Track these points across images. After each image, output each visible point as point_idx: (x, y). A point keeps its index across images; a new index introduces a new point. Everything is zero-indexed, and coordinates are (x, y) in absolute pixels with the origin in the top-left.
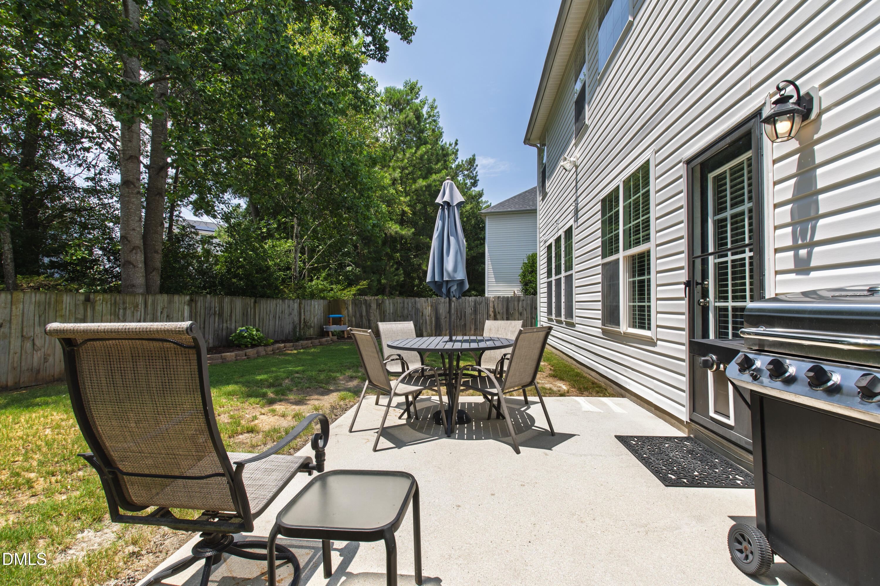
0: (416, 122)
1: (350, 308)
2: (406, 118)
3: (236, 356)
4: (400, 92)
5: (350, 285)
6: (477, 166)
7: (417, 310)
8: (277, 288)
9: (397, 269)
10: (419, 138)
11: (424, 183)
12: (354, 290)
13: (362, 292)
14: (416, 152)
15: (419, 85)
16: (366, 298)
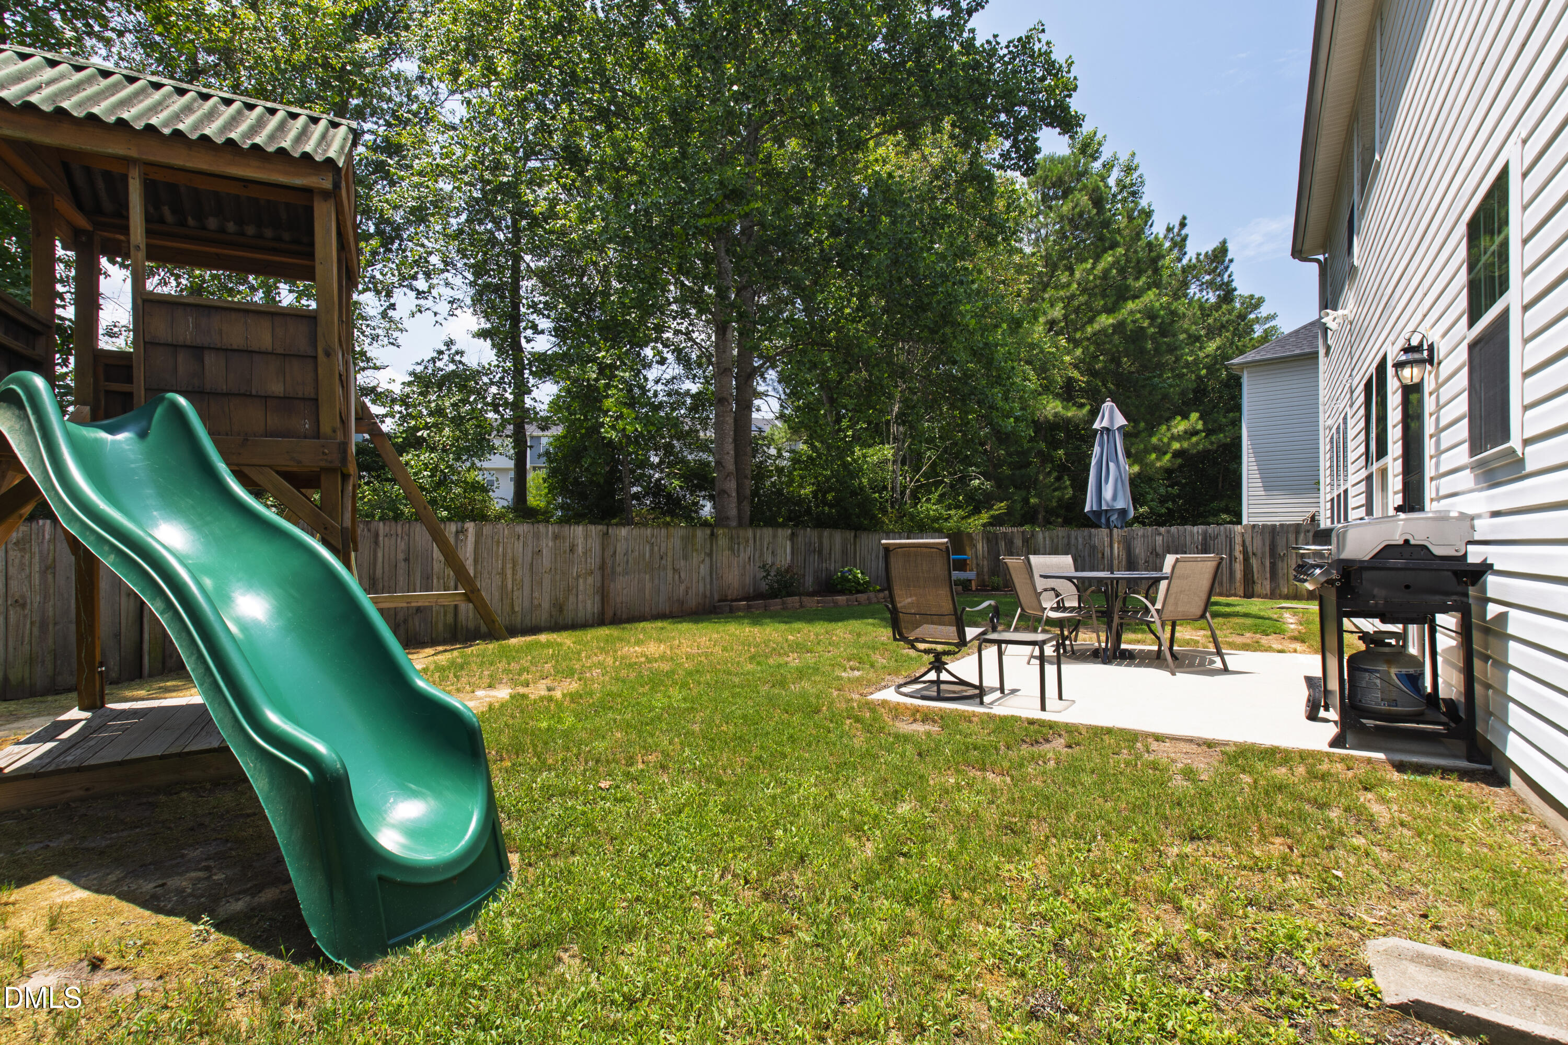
0: (1095, 211)
1: (980, 546)
2: (1073, 209)
3: (847, 600)
4: (1062, 161)
5: (977, 511)
6: (1231, 261)
7: (1093, 548)
8: (874, 517)
9: (1058, 479)
10: (1101, 238)
11: (1111, 321)
12: (985, 517)
13: (996, 521)
14: (1093, 268)
15: (1099, 136)
16: (1003, 529)
